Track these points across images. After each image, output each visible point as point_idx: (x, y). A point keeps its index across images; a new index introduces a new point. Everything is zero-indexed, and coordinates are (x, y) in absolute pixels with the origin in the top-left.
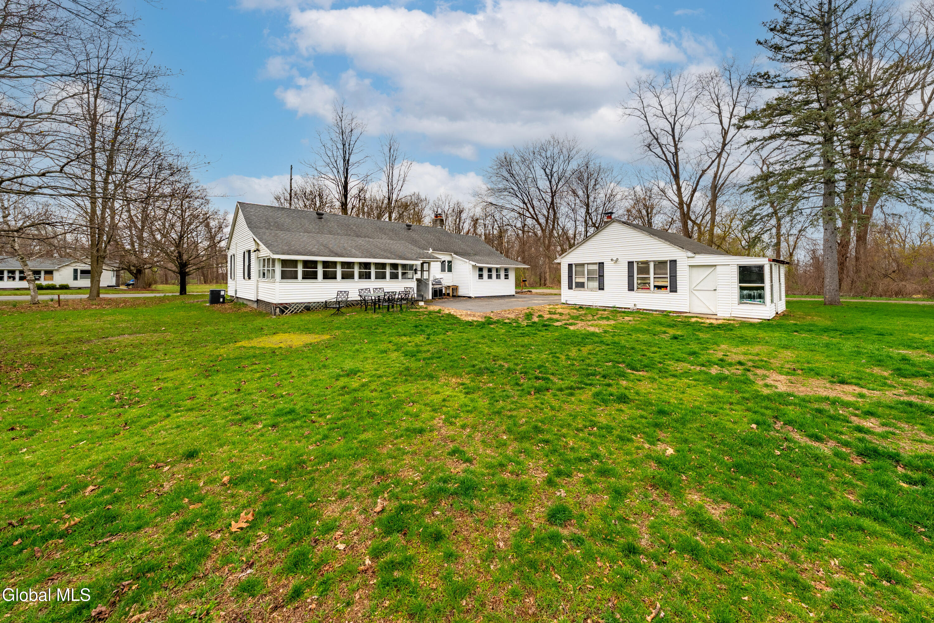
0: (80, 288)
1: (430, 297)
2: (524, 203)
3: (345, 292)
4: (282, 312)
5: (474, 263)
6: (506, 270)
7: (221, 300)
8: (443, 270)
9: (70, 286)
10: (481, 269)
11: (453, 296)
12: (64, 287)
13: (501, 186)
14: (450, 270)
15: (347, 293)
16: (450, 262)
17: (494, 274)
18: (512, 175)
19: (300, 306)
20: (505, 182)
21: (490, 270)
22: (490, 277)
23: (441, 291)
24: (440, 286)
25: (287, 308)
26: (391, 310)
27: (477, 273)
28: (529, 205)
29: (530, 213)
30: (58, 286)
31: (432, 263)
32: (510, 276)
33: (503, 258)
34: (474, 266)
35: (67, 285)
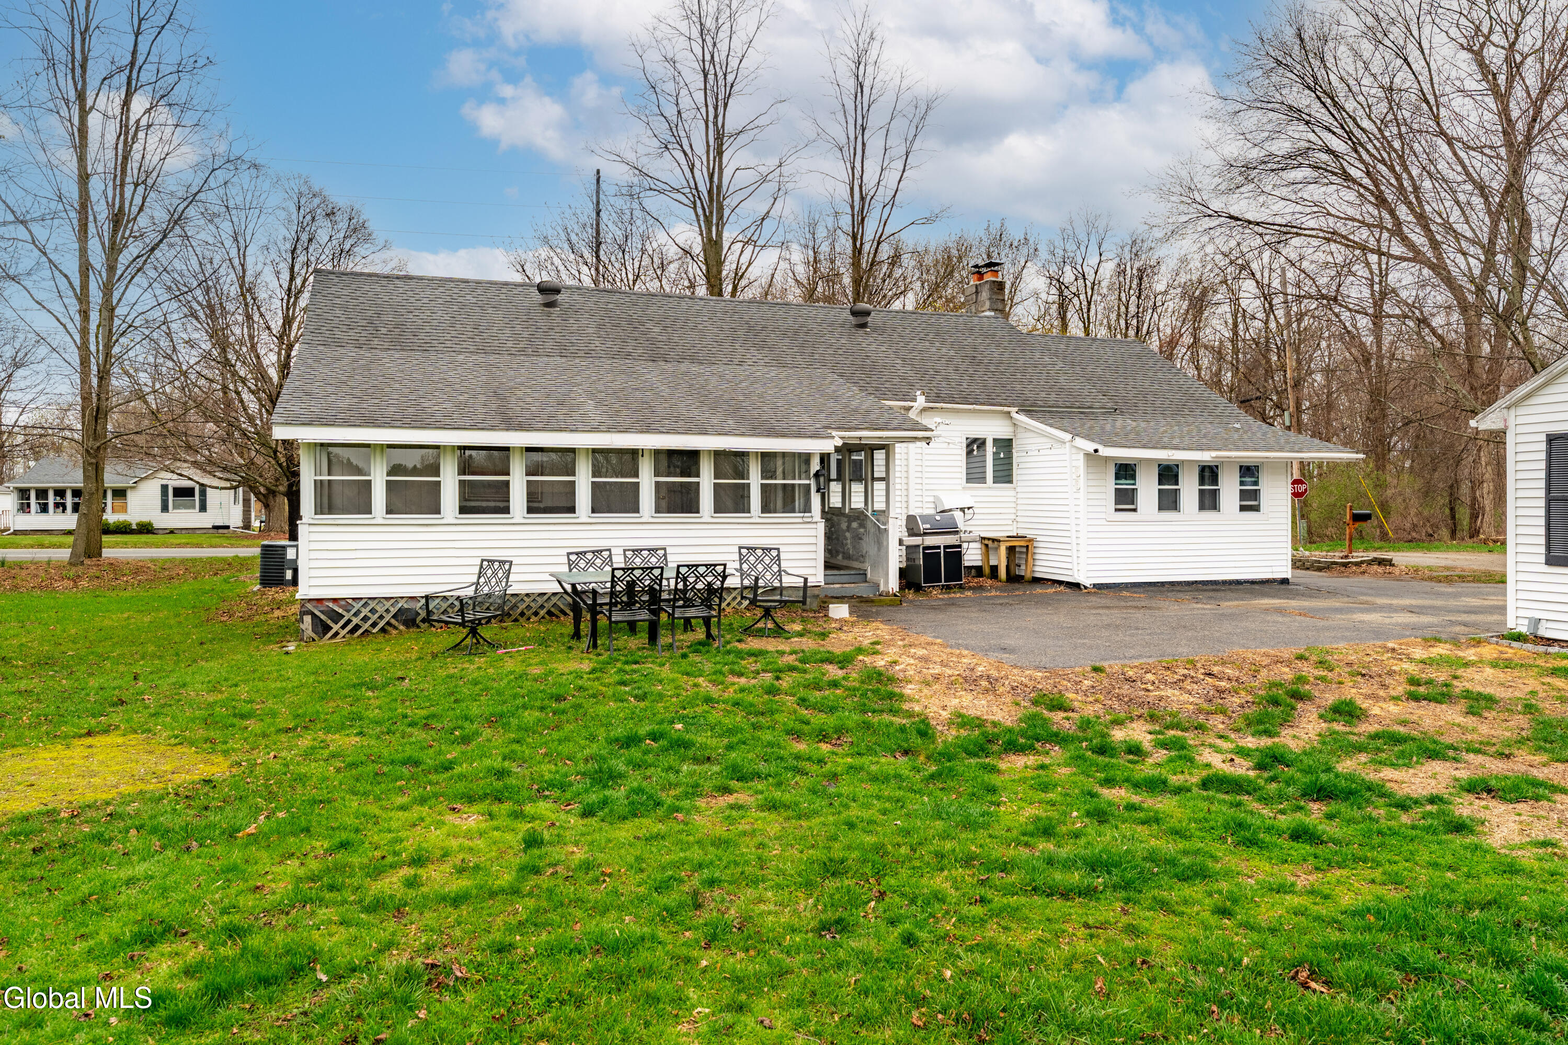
0: (172, 532)
1: (893, 583)
2: (1381, 201)
3: (502, 562)
4: (322, 628)
5: (1090, 446)
6: (1248, 472)
7: (289, 575)
8: (974, 476)
9: (156, 526)
10: (1125, 471)
11: (1014, 579)
12: (146, 529)
13: (1281, 147)
14: (1005, 474)
15: (506, 565)
16: (1005, 445)
17: (1189, 489)
18: (1328, 98)
19: (380, 609)
20: (1299, 131)
21: (1168, 473)
22: (1169, 502)
23: (954, 555)
24: (950, 540)
25: (337, 617)
26: (664, 639)
27: (1110, 485)
28: (1403, 212)
29: (1405, 240)
30: (134, 527)
31: (899, 448)
32: (1265, 499)
33: (1242, 421)
34: (1093, 458)
35: (150, 524)
